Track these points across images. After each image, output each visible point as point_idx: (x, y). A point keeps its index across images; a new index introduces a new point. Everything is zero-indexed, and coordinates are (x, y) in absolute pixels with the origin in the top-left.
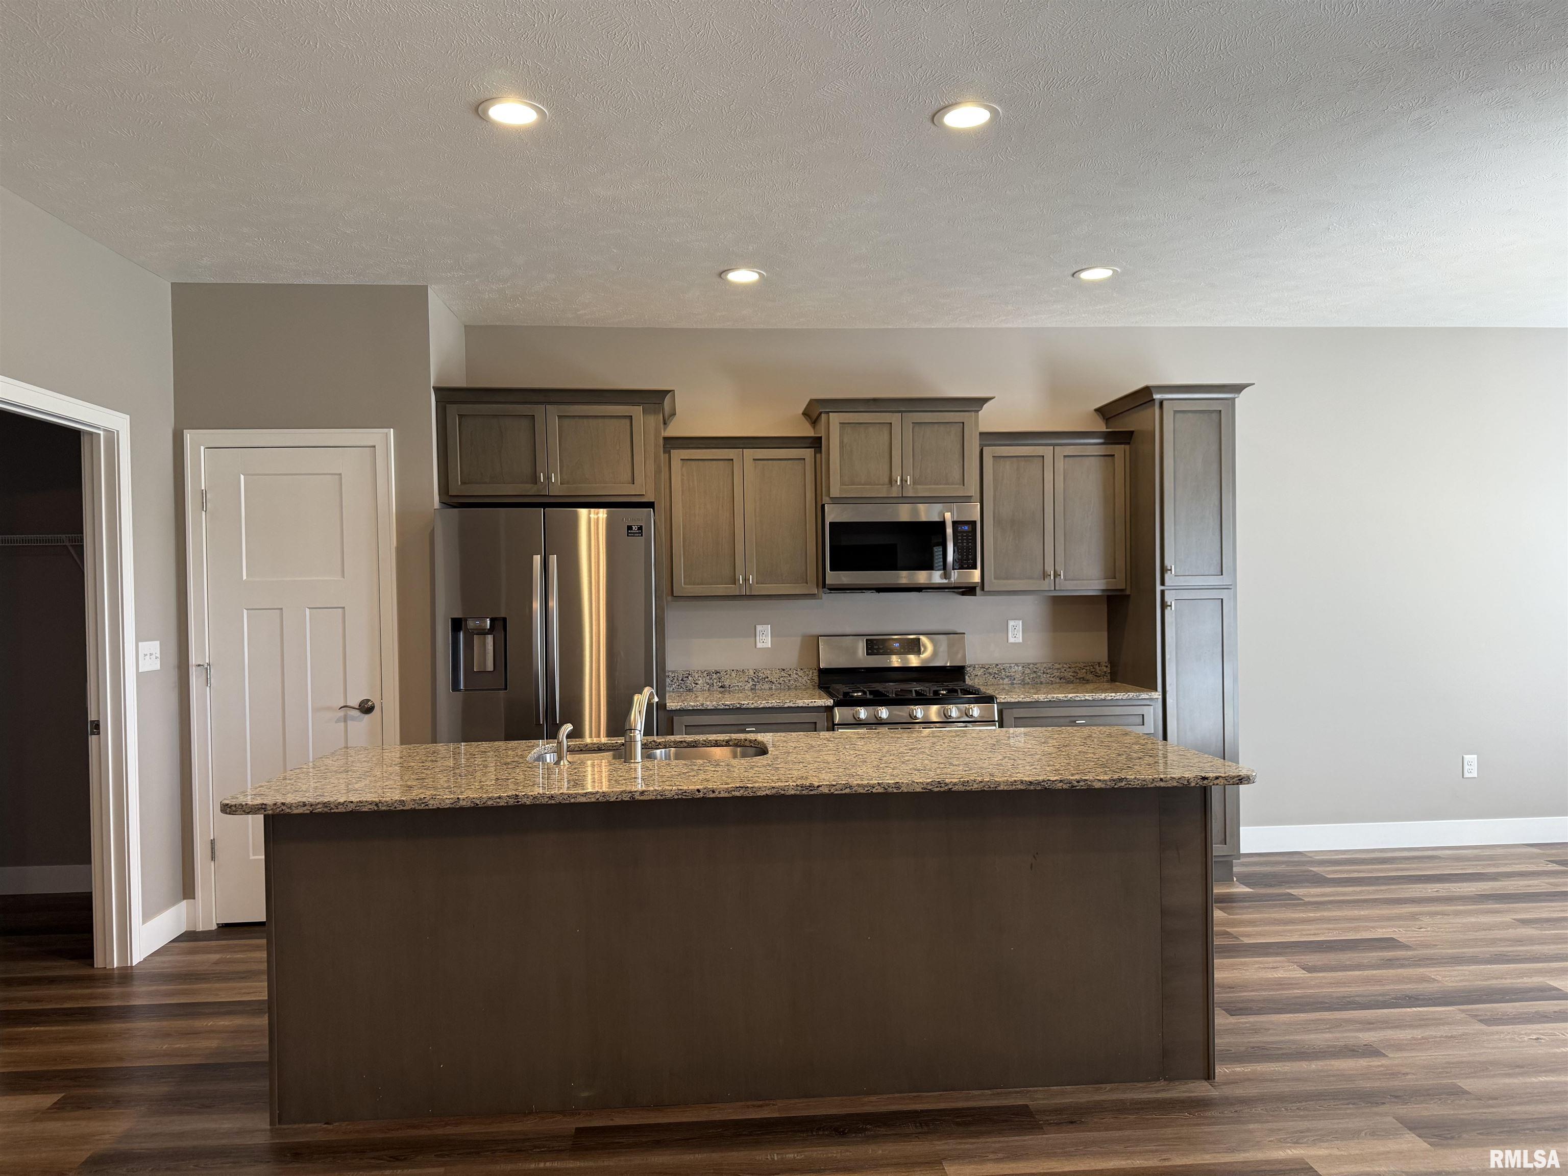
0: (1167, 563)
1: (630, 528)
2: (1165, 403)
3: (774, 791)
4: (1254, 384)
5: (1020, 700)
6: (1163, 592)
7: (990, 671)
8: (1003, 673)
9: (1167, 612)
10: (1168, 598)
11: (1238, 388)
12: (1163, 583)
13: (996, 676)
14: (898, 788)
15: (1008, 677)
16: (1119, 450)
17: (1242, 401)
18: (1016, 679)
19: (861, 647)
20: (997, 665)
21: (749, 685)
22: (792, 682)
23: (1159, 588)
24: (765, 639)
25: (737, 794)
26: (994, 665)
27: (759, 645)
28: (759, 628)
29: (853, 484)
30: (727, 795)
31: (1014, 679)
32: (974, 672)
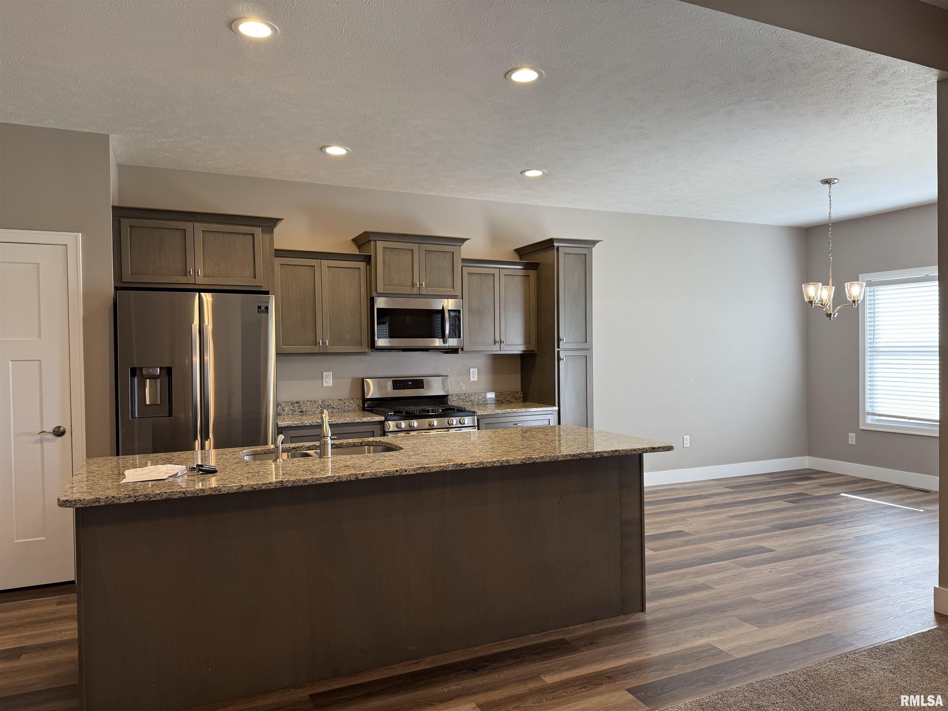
0: (561, 336)
1: (259, 307)
2: (560, 248)
3: (440, 469)
4: (602, 241)
5: (489, 413)
6: (558, 352)
7: (461, 397)
8: (468, 399)
9: (561, 362)
10: (562, 355)
11: (594, 243)
12: (558, 347)
13: (464, 400)
14: (508, 462)
15: (470, 401)
16: (532, 273)
17: (596, 250)
18: (475, 402)
19: (390, 384)
20: (465, 394)
21: (319, 410)
22: (346, 407)
23: (556, 350)
24: (328, 381)
25: (419, 471)
26: (463, 394)
27: (325, 385)
28: (325, 374)
29: (391, 285)
30: (413, 473)
31: (474, 402)
32: (452, 399)
